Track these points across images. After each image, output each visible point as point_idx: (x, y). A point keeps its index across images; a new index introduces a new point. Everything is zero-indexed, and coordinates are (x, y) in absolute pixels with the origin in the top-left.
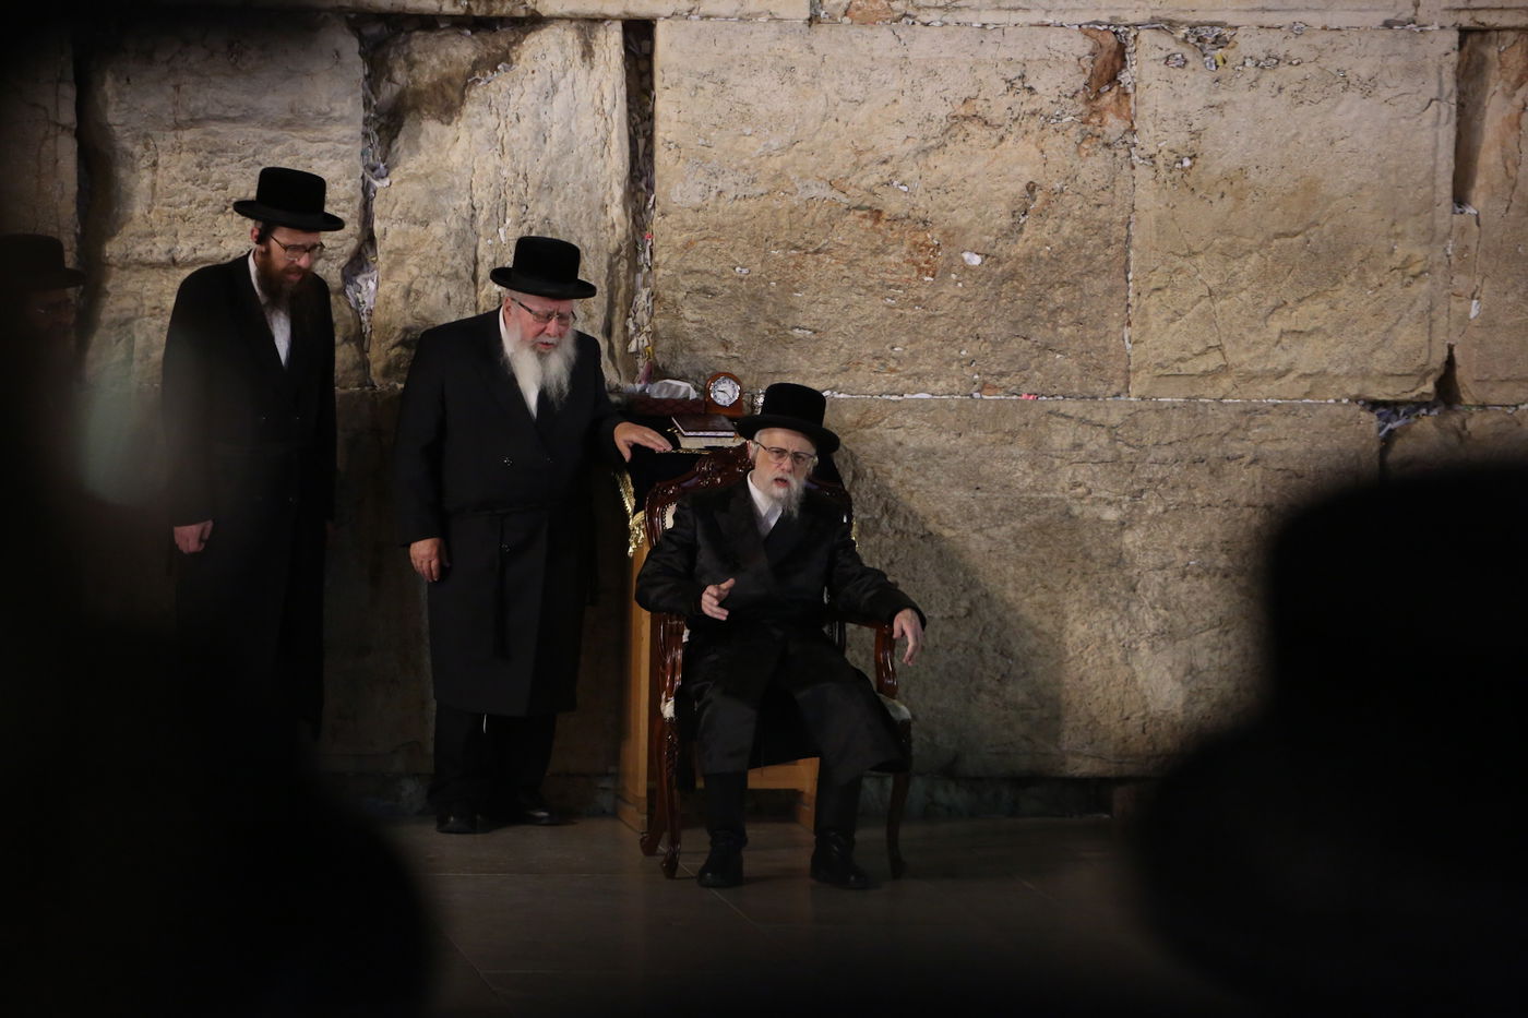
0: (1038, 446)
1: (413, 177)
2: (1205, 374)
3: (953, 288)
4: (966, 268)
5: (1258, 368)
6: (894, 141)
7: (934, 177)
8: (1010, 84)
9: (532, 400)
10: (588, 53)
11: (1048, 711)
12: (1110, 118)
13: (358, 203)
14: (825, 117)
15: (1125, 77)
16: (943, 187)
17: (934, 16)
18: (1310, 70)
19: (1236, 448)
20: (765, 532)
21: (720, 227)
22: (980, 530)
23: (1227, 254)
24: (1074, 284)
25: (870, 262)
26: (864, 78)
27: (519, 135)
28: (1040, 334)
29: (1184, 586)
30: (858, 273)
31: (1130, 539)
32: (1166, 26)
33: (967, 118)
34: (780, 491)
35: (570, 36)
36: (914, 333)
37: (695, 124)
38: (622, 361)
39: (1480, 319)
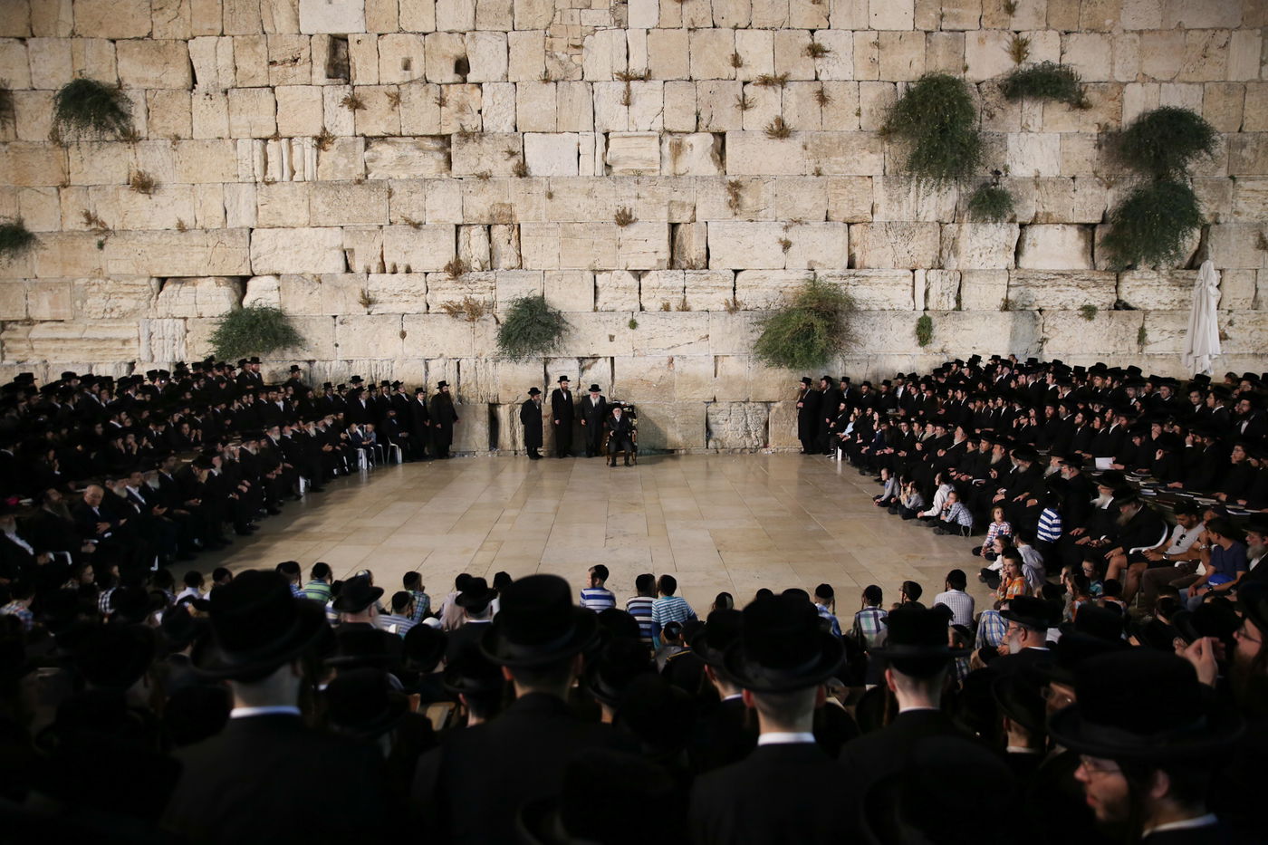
0: (663, 408)
1: (585, 377)
2: (684, 399)
3: (652, 389)
4: (654, 386)
5: (690, 398)
6: (644, 371)
7: (649, 375)
8: (658, 363)
9: (595, 405)
10: (606, 361)
12: (671, 367)
13: (578, 380)
14: (635, 368)
15: (673, 362)
16: (651, 376)
17: (649, 355)
18: (696, 361)
19: (688, 408)
21: (623, 382)
22: (656, 419)
23: (686, 384)
24: (667, 388)
25: (641, 386)
26: (640, 363)
28: (663, 394)
29: (682, 425)
32: (677, 356)
33: (653, 368)
35: (604, 359)
37: (619, 369)
38: (611, 399)
39: (718, 391)
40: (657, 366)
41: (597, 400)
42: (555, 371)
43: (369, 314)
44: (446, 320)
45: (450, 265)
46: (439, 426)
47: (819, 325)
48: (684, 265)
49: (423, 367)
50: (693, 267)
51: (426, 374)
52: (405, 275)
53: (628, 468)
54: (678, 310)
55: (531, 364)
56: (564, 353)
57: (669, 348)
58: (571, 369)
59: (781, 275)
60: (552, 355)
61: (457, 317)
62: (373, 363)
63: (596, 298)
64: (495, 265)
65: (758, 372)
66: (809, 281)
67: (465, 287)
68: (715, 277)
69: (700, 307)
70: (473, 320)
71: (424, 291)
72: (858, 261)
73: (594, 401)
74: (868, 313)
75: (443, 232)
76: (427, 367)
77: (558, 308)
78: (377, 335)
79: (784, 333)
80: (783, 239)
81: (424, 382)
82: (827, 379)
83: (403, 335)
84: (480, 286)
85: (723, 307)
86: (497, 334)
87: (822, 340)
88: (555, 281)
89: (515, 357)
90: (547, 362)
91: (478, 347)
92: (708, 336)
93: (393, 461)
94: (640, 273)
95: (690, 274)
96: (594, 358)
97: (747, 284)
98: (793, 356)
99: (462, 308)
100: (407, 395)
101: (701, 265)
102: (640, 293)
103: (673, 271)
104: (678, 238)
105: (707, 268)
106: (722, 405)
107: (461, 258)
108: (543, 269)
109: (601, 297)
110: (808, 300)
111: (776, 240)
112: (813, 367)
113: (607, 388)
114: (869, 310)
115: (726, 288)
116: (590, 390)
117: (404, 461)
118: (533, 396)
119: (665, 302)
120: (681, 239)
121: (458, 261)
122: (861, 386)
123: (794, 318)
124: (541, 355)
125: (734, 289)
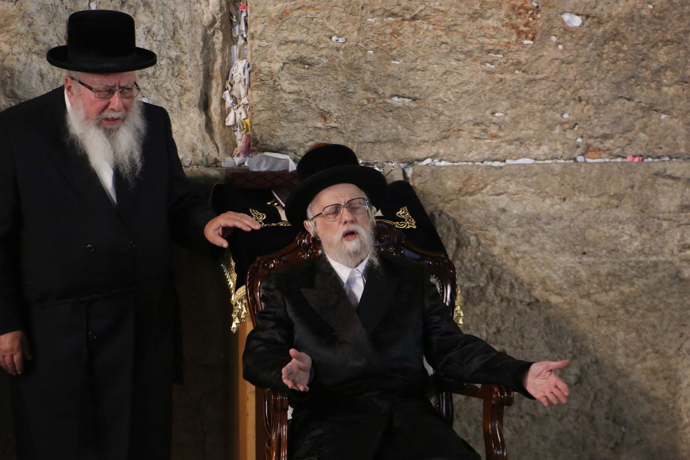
0: (644, 208)
3: (553, 50)
4: (567, 30)
9: (107, 178)
22: (588, 296)
25: (469, 27)
28: (644, 95)
30: (456, 38)
36: (515, 98)
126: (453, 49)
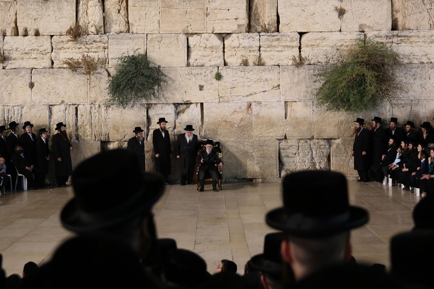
0: (243, 144)
1: (180, 119)
2: (260, 137)
3: (234, 128)
4: (236, 127)
5: (266, 136)
6: (227, 114)
7: (232, 117)
8: (239, 108)
9: (188, 142)
10: (197, 106)
11: (245, 172)
12: (250, 111)
13: (174, 122)
14: (220, 112)
15: (251, 107)
16: (233, 118)
17: (231, 101)
18: (270, 106)
19: (264, 144)
20: (208, 155)
21: (210, 123)
22: (238, 153)
23: (262, 124)
24: (247, 128)
25: (226, 126)
26: (224, 108)
27: (190, 115)
28: (243, 133)
29: (259, 158)
30: (224, 127)
31: (254, 154)
32: (254, 102)
33: (235, 111)
34: (209, 150)
35: (195, 105)
36: (230, 133)
37: (207, 113)
38: (201, 137)
39: (288, 130)
40: (238, 110)
41: (191, 138)
42: (156, 114)
43: (4, 68)
44: (67, 74)
45: (71, 29)
46: (59, 159)
47: (369, 75)
48: (260, 29)
49: (47, 112)
50: (266, 31)
51: (50, 117)
52: (34, 37)
53: (216, 193)
54: (255, 64)
55: (135, 108)
56: (163, 100)
57: (247, 96)
58: (168, 112)
59: (337, 36)
60: (153, 102)
61: (76, 71)
62: (6, 108)
63: (188, 56)
64: (107, 30)
65: (320, 114)
66: (360, 40)
67: (83, 47)
68: (284, 38)
69: (272, 63)
70: (89, 73)
71: (50, 50)
72: (400, 24)
73: (189, 138)
74: (410, 66)
75: (66, 3)
76: (51, 112)
77: (158, 64)
78: (10, 86)
79: (341, 82)
80: (339, 8)
81: (48, 123)
82: (377, 119)
83: (32, 85)
84: (95, 46)
85: (291, 62)
86: (109, 84)
87: (373, 88)
88: (156, 42)
89: (123, 103)
90: (149, 107)
91: (93, 95)
92: (279, 86)
93: (20, 189)
94: (224, 35)
95: (264, 35)
96: (187, 104)
97: (310, 43)
98: (349, 100)
99: (80, 64)
100: (33, 134)
101: (273, 29)
102: (224, 52)
103: (250, 34)
104: (254, 8)
105: (278, 31)
106: (292, 142)
107: (80, 24)
108: (146, 33)
109: (193, 55)
110: (360, 55)
111: (333, 8)
112: (365, 109)
113: (198, 128)
114: (411, 63)
115: (293, 47)
116: (185, 129)
117: (29, 188)
118: (136, 133)
119: (245, 58)
120: (257, 8)
121: (77, 26)
122: (405, 125)
123: (349, 69)
124: (144, 101)
125: (300, 48)
126: (224, 128)
